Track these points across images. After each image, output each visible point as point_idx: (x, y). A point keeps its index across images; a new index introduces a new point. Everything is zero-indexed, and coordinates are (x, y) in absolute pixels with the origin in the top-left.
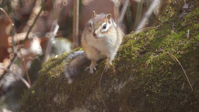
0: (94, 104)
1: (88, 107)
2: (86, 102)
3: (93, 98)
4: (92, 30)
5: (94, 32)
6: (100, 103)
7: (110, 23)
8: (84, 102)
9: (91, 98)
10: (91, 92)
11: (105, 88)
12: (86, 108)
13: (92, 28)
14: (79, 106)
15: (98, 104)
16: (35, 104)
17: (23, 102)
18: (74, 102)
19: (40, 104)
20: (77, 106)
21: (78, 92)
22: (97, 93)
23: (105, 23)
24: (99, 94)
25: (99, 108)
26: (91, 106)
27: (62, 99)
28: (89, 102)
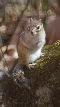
0: (52, 84)
1: (48, 87)
2: (47, 83)
3: (51, 80)
4: (30, 30)
5: (32, 31)
6: (56, 83)
7: (41, 25)
8: (45, 83)
9: (50, 80)
10: (49, 76)
11: (59, 73)
12: (47, 87)
13: (30, 28)
14: (42, 86)
15: (55, 84)
16: (13, 87)
17: (5, 86)
18: (38, 83)
19: (16, 87)
20: (41, 86)
21: (41, 77)
22: (53, 76)
23: (38, 25)
24: (55, 77)
25: (55, 86)
26: (50, 86)
27: (31, 83)
28: (49, 83)
